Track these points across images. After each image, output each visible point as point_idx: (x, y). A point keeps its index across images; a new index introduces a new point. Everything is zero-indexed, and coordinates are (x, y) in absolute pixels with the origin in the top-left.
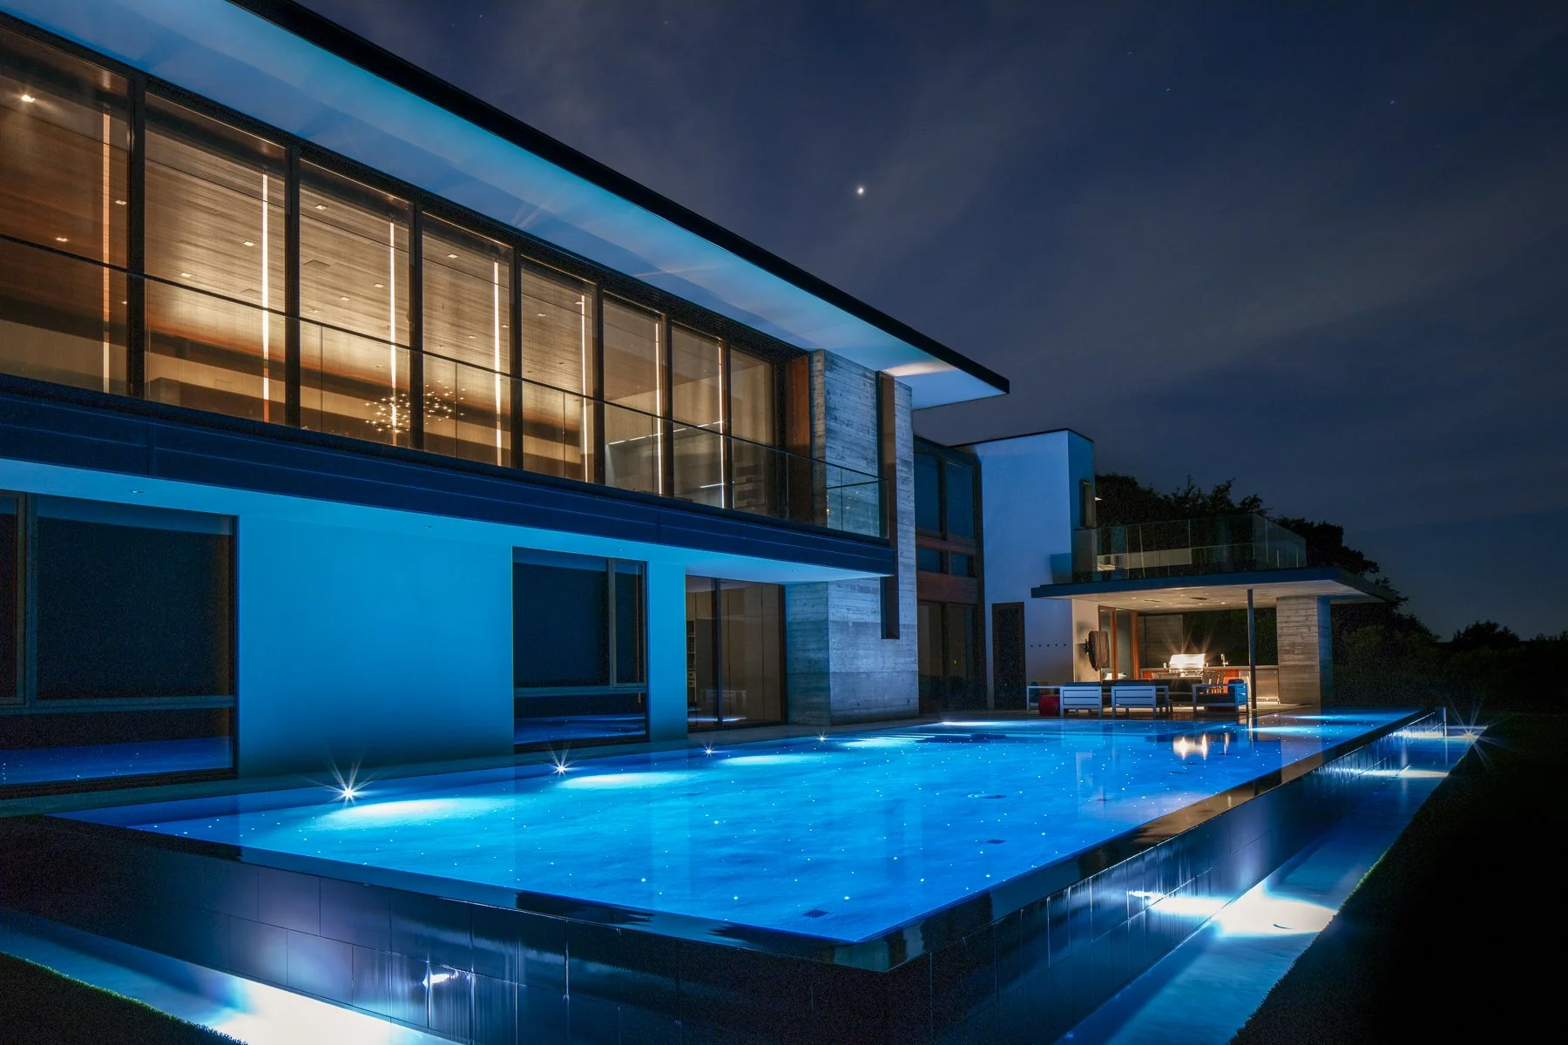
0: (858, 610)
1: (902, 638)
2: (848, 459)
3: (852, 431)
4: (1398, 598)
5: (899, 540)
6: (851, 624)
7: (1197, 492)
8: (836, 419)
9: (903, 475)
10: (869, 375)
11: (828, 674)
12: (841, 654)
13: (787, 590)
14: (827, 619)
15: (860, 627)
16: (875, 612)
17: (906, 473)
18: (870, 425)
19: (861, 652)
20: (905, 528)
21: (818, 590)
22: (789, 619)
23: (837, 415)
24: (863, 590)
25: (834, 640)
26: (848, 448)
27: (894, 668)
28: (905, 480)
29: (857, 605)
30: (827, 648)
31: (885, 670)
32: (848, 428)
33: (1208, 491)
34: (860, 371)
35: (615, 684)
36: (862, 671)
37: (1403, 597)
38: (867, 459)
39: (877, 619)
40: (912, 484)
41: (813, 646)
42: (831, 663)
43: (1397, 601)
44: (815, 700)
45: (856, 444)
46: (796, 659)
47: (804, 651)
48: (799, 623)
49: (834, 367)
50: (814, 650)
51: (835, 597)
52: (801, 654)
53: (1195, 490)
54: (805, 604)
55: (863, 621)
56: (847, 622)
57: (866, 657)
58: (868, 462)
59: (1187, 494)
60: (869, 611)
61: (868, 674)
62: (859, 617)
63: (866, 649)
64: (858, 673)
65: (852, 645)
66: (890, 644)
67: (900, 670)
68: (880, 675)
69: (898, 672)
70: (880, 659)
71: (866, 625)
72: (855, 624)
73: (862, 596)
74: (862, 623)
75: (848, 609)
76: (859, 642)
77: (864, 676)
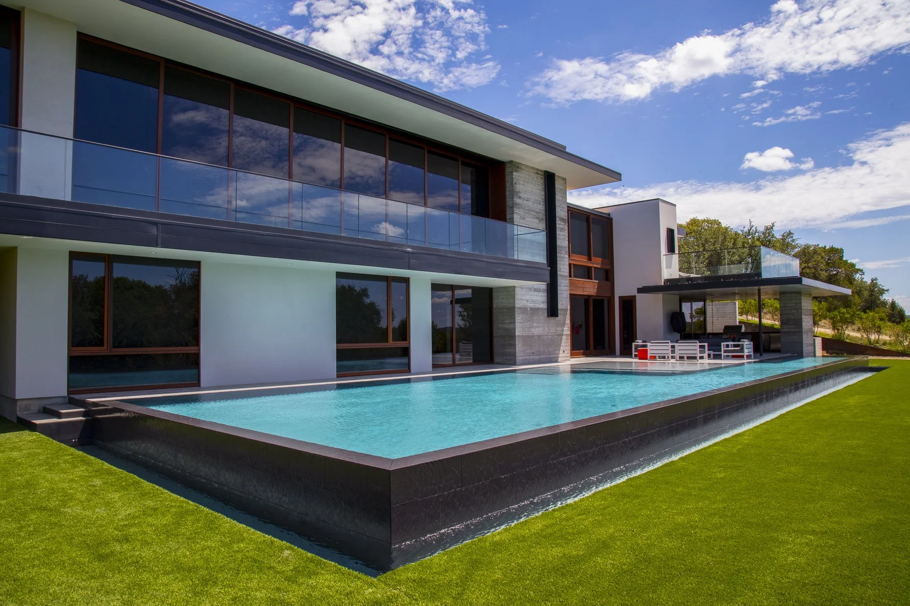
0: (533, 301)
1: (559, 316)
2: (527, 219)
3: (530, 204)
4: (883, 290)
5: (558, 262)
6: (529, 309)
7: (755, 230)
8: (520, 197)
9: (562, 226)
10: (540, 173)
11: (515, 336)
12: (523, 325)
13: (494, 291)
14: (514, 307)
15: (535, 311)
16: (543, 302)
17: (563, 225)
18: (541, 200)
19: (535, 324)
20: (562, 255)
21: (511, 291)
22: (494, 306)
23: (521, 195)
24: (536, 290)
25: (519, 318)
26: (527, 213)
27: (555, 333)
28: (562, 229)
29: (533, 299)
30: (514, 323)
31: (549, 334)
32: (527, 202)
33: (761, 229)
34: (535, 171)
35: (391, 342)
36: (535, 335)
37: (886, 289)
38: (538, 218)
39: (544, 306)
40: (567, 232)
41: (507, 321)
42: (516, 330)
43: (882, 292)
44: (508, 350)
45: (532, 211)
46: (499, 328)
47: (503, 323)
48: (500, 309)
49: (519, 169)
50: (507, 323)
51: (519, 294)
52: (500, 326)
53: (754, 228)
54: (503, 298)
55: (536, 307)
56: (527, 308)
57: (537, 327)
58: (539, 220)
59: (749, 231)
60: (540, 301)
61: (539, 336)
62: (534, 305)
63: (538, 323)
64: (533, 336)
65: (530, 321)
66: (552, 320)
67: (559, 334)
68: (547, 337)
69: (557, 335)
70: (547, 328)
71: (538, 309)
72: (531, 309)
73: (535, 293)
74: (536, 308)
75: (527, 301)
76: (534, 318)
77: (537, 337)
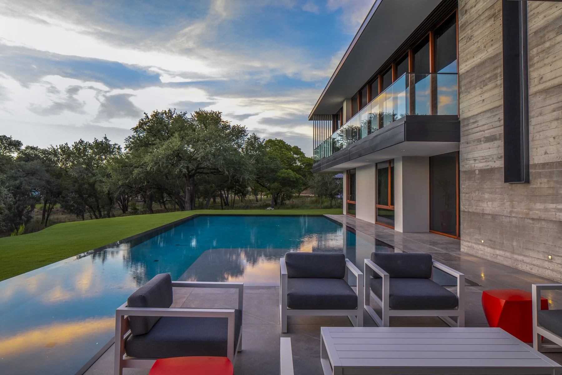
0: (484, 158)
1: (534, 180)
2: (476, 34)
6: (477, 172)
11: (460, 212)
12: (470, 197)
14: (459, 172)
15: (486, 173)
16: (499, 158)
19: (487, 196)
24: (489, 139)
25: (465, 186)
27: (527, 214)
29: (483, 155)
31: (513, 215)
36: (488, 212)
39: (500, 164)
42: (461, 205)
51: (464, 152)
55: (489, 167)
56: (475, 171)
57: (490, 200)
60: (495, 157)
61: (494, 216)
62: (485, 164)
63: (491, 193)
64: (484, 214)
65: (478, 190)
66: (519, 189)
67: (536, 217)
68: (508, 220)
69: (533, 219)
70: (508, 204)
71: (491, 171)
72: (482, 171)
73: (487, 145)
74: (488, 169)
75: (475, 160)
76: (485, 186)
77: (490, 217)
